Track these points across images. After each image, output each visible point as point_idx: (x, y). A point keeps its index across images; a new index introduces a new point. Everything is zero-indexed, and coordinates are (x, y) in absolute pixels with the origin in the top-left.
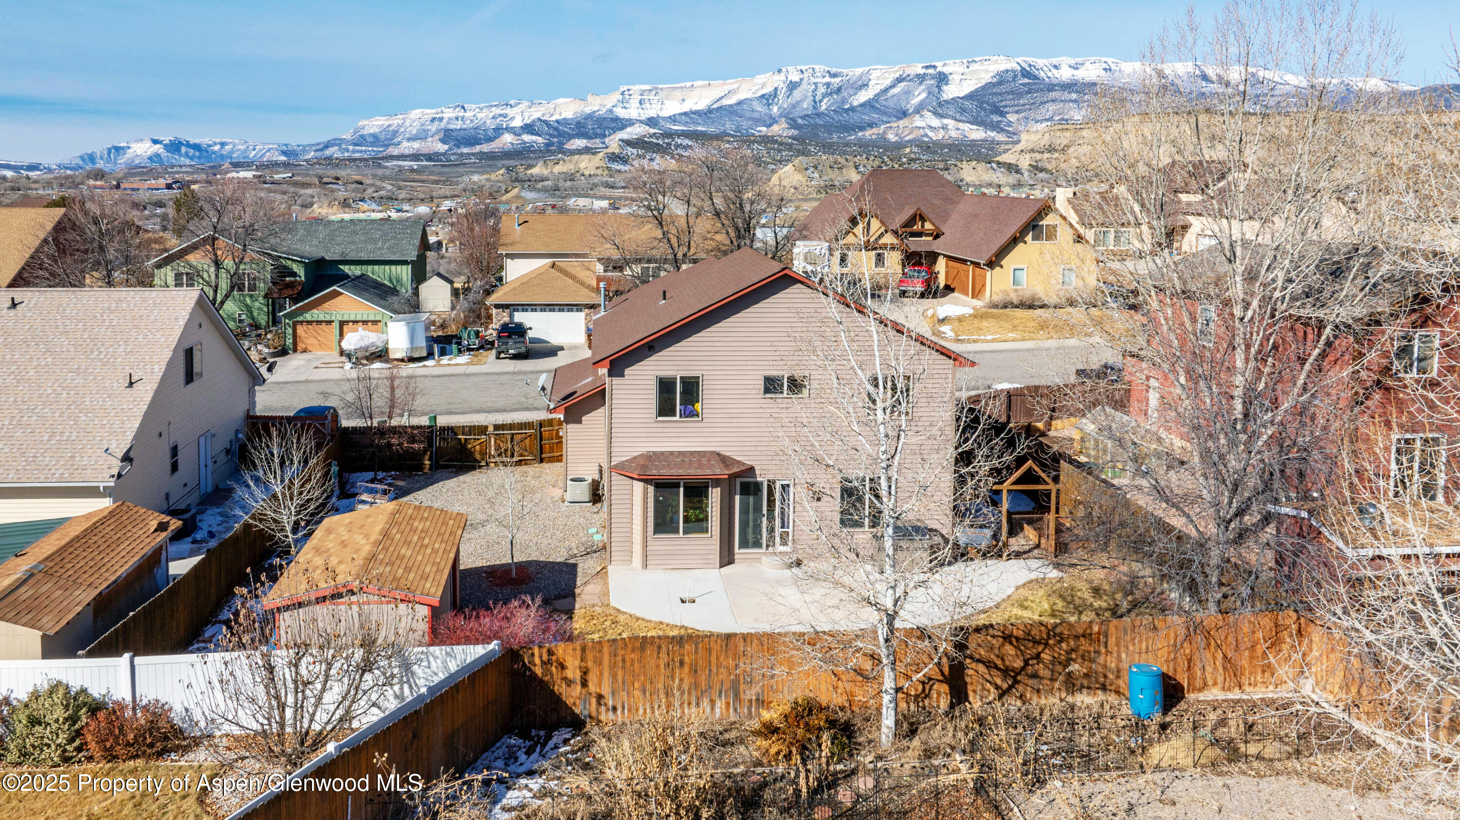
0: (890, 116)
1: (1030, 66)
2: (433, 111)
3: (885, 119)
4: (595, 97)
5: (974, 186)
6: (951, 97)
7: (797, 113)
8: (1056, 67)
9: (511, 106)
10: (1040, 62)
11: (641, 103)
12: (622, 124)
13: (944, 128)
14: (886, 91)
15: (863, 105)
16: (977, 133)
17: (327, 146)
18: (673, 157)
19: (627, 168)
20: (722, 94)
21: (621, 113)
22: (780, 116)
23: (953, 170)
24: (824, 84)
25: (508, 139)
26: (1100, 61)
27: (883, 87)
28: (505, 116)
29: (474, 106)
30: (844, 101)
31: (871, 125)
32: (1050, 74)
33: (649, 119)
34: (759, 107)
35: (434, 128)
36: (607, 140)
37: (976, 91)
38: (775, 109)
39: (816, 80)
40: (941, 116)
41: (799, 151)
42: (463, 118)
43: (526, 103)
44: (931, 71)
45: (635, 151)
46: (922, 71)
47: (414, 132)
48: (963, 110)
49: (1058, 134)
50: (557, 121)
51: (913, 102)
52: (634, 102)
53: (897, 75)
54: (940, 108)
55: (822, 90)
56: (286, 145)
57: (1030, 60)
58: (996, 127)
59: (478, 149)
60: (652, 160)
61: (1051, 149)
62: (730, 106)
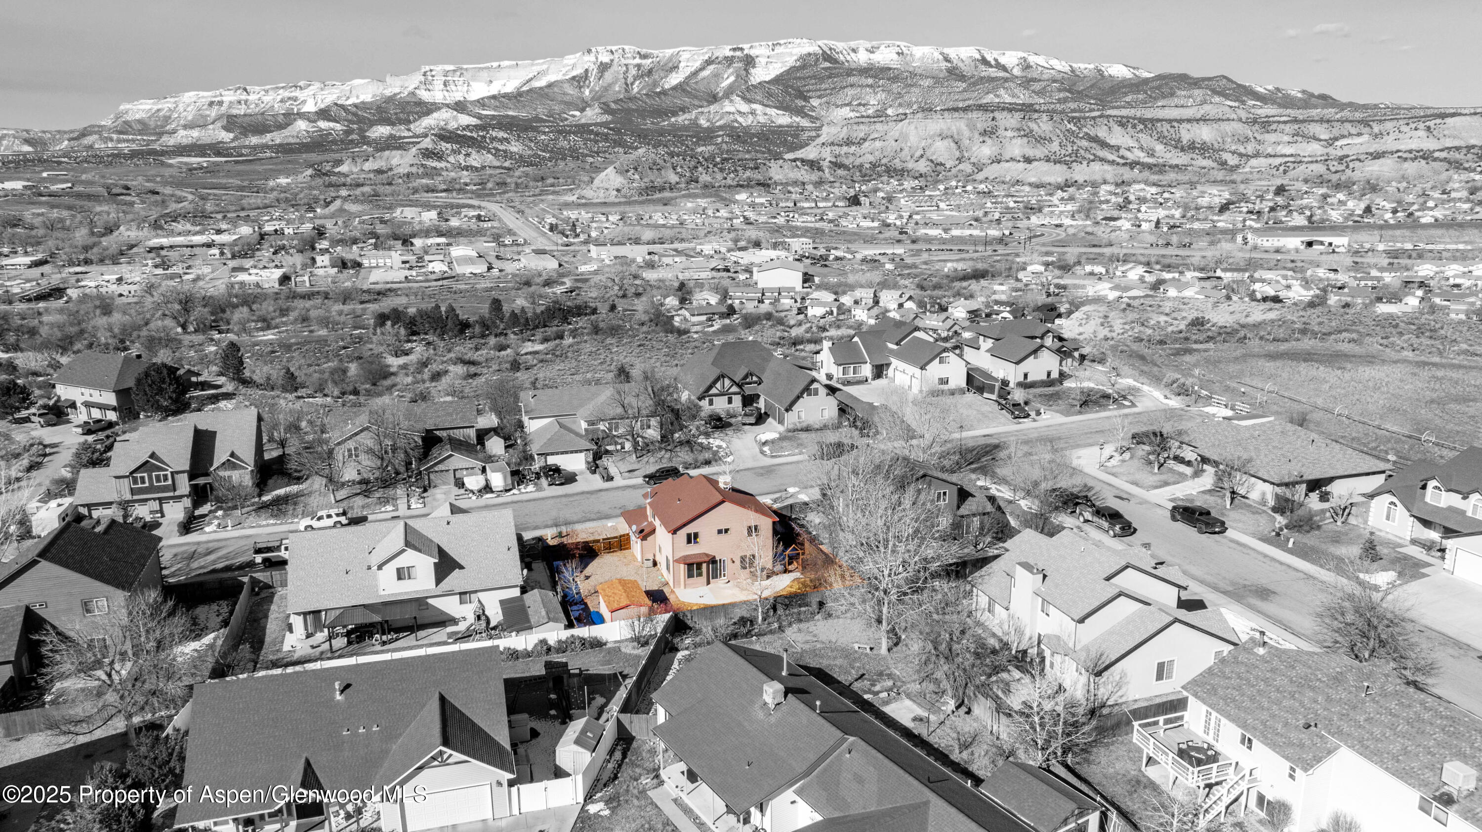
0: (700, 100)
1: (831, 49)
2: (210, 94)
3: (696, 102)
4: (394, 78)
5: (782, 184)
6: (758, 81)
7: (609, 97)
8: (854, 51)
9: (301, 88)
10: (840, 46)
11: (445, 85)
12: (428, 109)
13: (753, 113)
14: (695, 73)
15: (674, 88)
16: (783, 119)
17: (84, 134)
18: (489, 152)
19: (443, 164)
20: (531, 76)
21: (424, 95)
22: (593, 99)
23: (763, 169)
24: (635, 66)
25: (301, 125)
26: (894, 45)
27: (693, 69)
28: (295, 99)
29: (257, 88)
30: (655, 84)
31: (683, 110)
32: (849, 58)
33: (456, 103)
34: (570, 90)
35: (213, 113)
36: (412, 126)
37: (782, 75)
38: (587, 92)
39: (626, 62)
40: (749, 101)
41: (615, 141)
42: (246, 101)
43: (317, 85)
44: (738, 53)
45: (449, 146)
46: (731, 53)
47: (190, 118)
48: (770, 95)
49: (855, 127)
50: (355, 106)
51: (723, 85)
52: (438, 84)
53: (706, 57)
54: (748, 92)
55: (633, 72)
56: (27, 131)
57: (831, 43)
58: (800, 112)
59: (267, 138)
60: (468, 155)
61: (849, 142)
62: (541, 88)
